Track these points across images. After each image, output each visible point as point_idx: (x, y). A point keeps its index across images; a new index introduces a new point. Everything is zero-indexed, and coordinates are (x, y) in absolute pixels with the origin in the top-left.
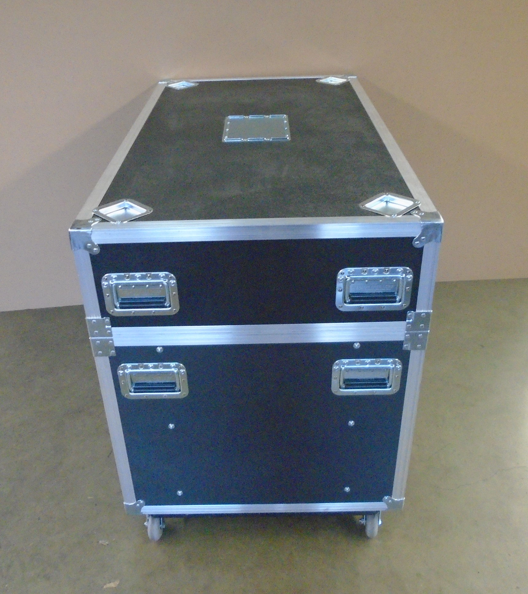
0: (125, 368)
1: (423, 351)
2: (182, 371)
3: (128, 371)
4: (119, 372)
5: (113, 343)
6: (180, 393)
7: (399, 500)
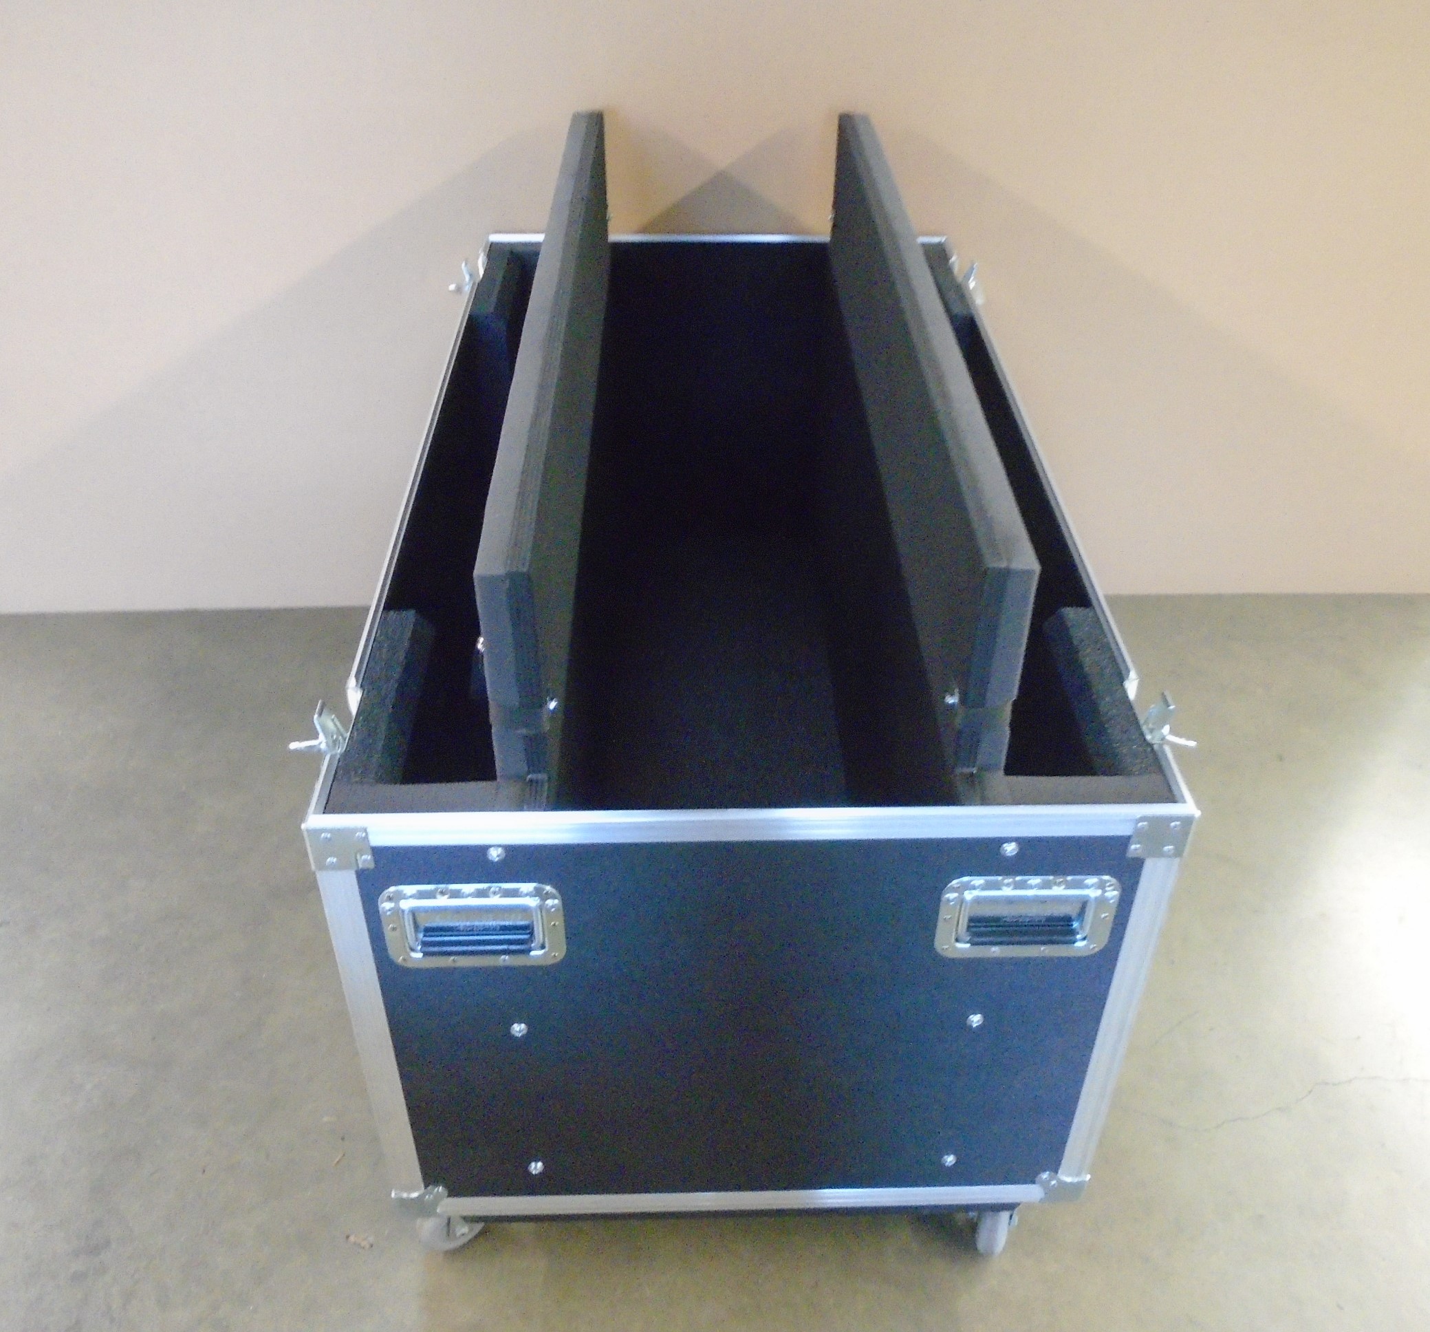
0: (400, 896)
1: (1177, 860)
2: (550, 902)
3: (405, 905)
4: (384, 908)
5: (366, 838)
6: (543, 951)
7: (1076, 1180)
